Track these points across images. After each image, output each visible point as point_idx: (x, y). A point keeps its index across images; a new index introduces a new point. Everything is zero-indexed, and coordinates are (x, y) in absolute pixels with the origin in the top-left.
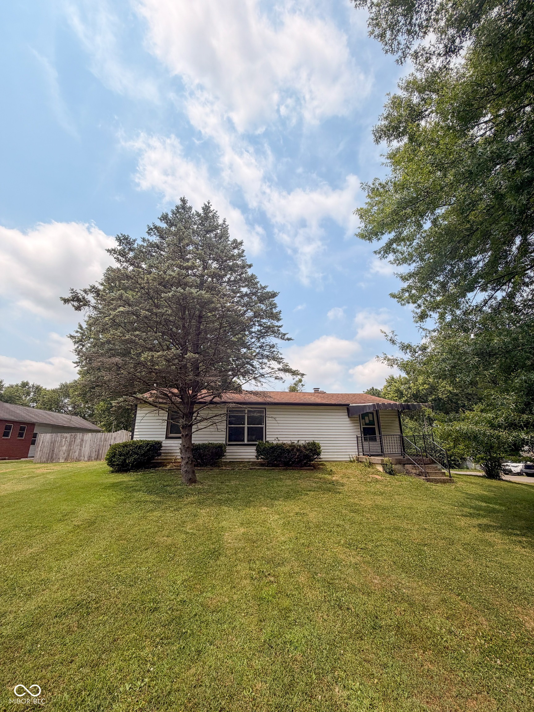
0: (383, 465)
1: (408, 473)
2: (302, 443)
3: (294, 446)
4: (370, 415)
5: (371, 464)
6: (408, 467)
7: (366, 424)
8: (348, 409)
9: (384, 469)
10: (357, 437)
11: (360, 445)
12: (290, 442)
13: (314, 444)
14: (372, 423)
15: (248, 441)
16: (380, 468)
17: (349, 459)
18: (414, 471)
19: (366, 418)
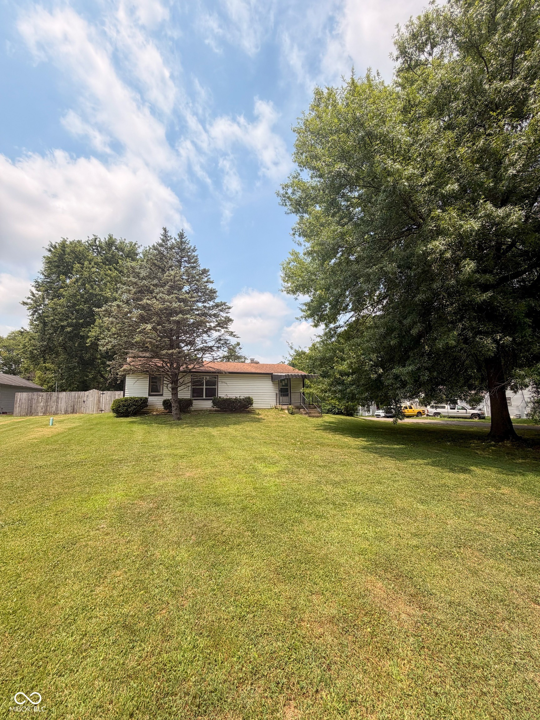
0: (288, 409)
1: (301, 414)
2: (242, 397)
3: (237, 399)
4: (286, 380)
5: (282, 409)
6: (302, 410)
7: (283, 386)
8: (272, 376)
9: (288, 412)
10: (276, 394)
11: (278, 399)
12: (235, 397)
13: (249, 398)
14: (286, 385)
15: (206, 397)
16: (286, 411)
17: (270, 408)
18: (304, 412)
19: (283, 382)
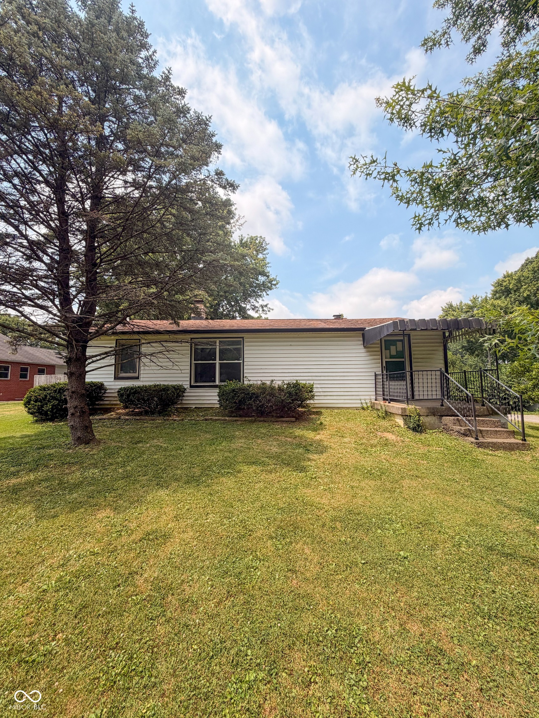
0: (405, 416)
1: (447, 430)
3: (265, 389)
4: (399, 344)
5: (388, 415)
6: (446, 419)
7: (391, 357)
8: (363, 335)
9: (406, 424)
10: (376, 375)
11: (380, 386)
13: (296, 385)
14: (400, 354)
15: (221, 381)
16: (400, 421)
18: (457, 428)
19: (393, 348)
